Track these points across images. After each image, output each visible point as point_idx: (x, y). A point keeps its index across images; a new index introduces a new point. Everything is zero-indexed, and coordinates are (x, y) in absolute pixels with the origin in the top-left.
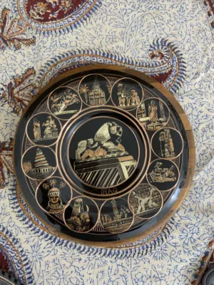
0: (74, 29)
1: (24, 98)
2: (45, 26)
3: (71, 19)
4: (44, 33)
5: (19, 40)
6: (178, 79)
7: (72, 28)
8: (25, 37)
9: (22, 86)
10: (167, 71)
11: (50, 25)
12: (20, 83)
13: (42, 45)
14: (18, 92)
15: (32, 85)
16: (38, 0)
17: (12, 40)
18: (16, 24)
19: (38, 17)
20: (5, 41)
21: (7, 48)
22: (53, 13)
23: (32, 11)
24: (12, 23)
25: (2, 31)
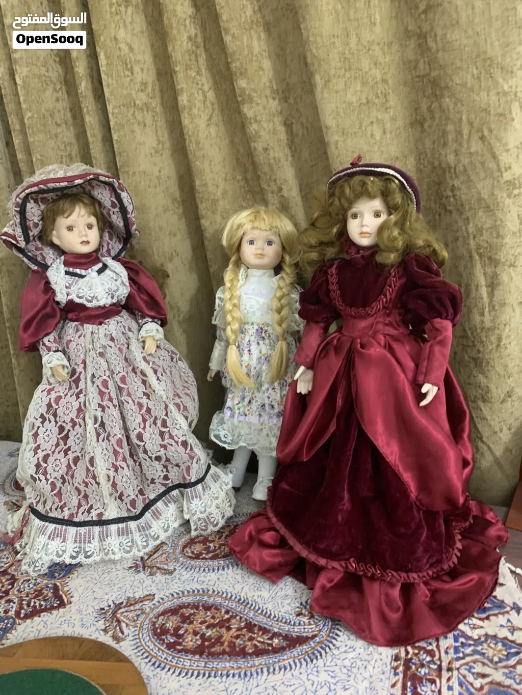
0: (220, 571)
1: (125, 620)
2: (193, 562)
3: (222, 562)
4: (187, 568)
5: (158, 568)
6: (321, 647)
7: (218, 570)
8: (166, 567)
9: (132, 608)
10: (310, 635)
11: (198, 563)
12: (131, 605)
13: (178, 577)
14: (123, 613)
15: (142, 609)
16: (199, 542)
17: (151, 567)
18: (164, 556)
19: (190, 555)
20: (144, 567)
21: (142, 573)
22: (207, 554)
23: (187, 549)
24: (162, 554)
25: (148, 559)
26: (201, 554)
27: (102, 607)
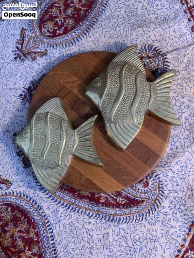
0: (77, 43)
2: (54, 41)
3: (73, 34)
4: (53, 46)
5: (35, 53)
7: (75, 42)
8: (39, 50)
11: (58, 40)
13: (52, 55)
16: (48, 20)
17: (30, 53)
18: (31, 41)
19: (48, 34)
20: (24, 55)
21: (26, 60)
22: (59, 30)
23: (43, 29)
24: (29, 40)
25: (22, 47)
26: (55, 31)
27: (20, 93)
